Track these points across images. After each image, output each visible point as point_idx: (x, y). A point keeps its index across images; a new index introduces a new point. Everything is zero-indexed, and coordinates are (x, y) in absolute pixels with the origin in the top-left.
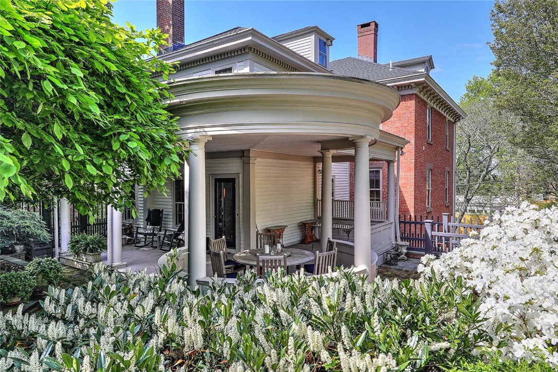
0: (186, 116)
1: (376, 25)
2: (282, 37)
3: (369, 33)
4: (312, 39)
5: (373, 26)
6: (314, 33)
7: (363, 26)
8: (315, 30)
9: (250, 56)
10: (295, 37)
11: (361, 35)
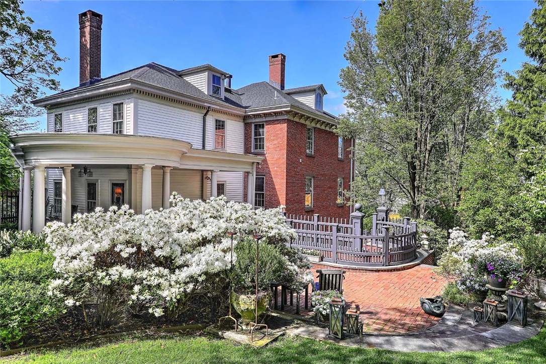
0: (30, 152)
1: (284, 57)
2: (188, 71)
3: (276, 63)
4: (205, 75)
5: (280, 58)
6: (207, 71)
7: (273, 57)
8: (208, 68)
9: (135, 95)
10: (197, 72)
11: (271, 64)
